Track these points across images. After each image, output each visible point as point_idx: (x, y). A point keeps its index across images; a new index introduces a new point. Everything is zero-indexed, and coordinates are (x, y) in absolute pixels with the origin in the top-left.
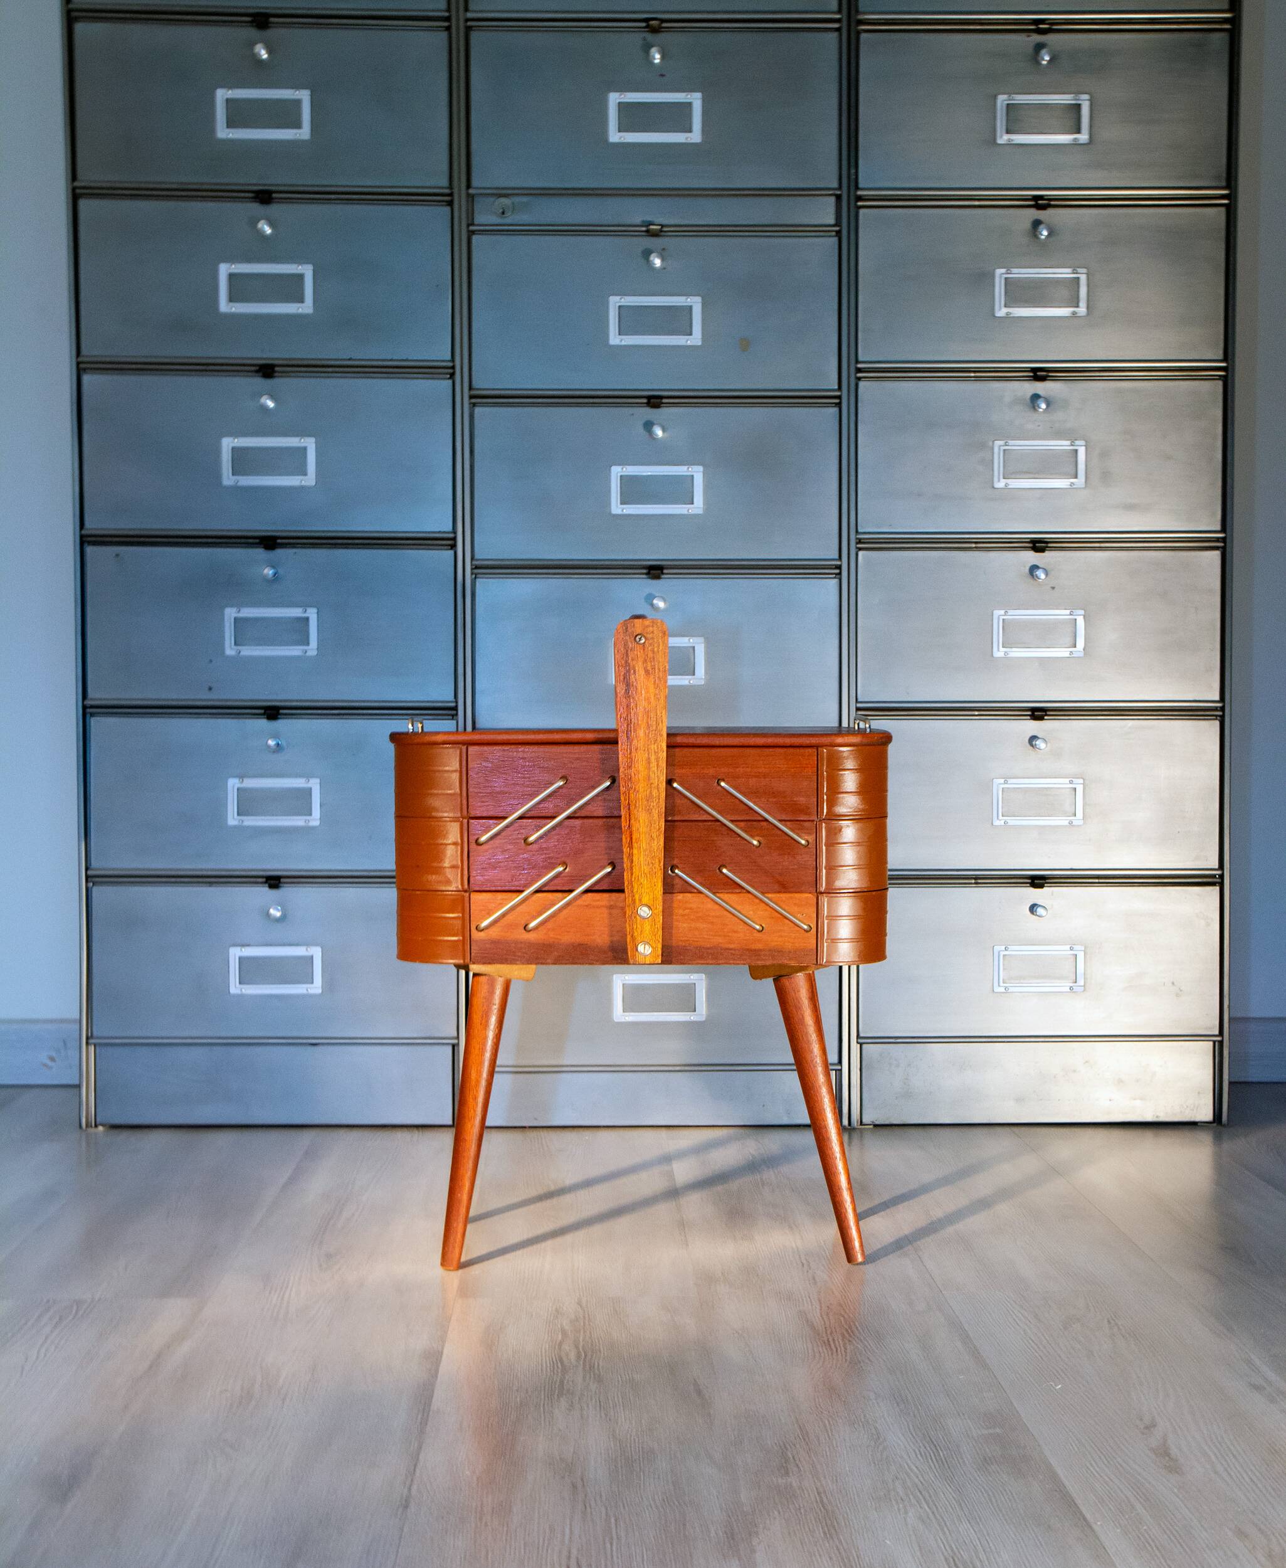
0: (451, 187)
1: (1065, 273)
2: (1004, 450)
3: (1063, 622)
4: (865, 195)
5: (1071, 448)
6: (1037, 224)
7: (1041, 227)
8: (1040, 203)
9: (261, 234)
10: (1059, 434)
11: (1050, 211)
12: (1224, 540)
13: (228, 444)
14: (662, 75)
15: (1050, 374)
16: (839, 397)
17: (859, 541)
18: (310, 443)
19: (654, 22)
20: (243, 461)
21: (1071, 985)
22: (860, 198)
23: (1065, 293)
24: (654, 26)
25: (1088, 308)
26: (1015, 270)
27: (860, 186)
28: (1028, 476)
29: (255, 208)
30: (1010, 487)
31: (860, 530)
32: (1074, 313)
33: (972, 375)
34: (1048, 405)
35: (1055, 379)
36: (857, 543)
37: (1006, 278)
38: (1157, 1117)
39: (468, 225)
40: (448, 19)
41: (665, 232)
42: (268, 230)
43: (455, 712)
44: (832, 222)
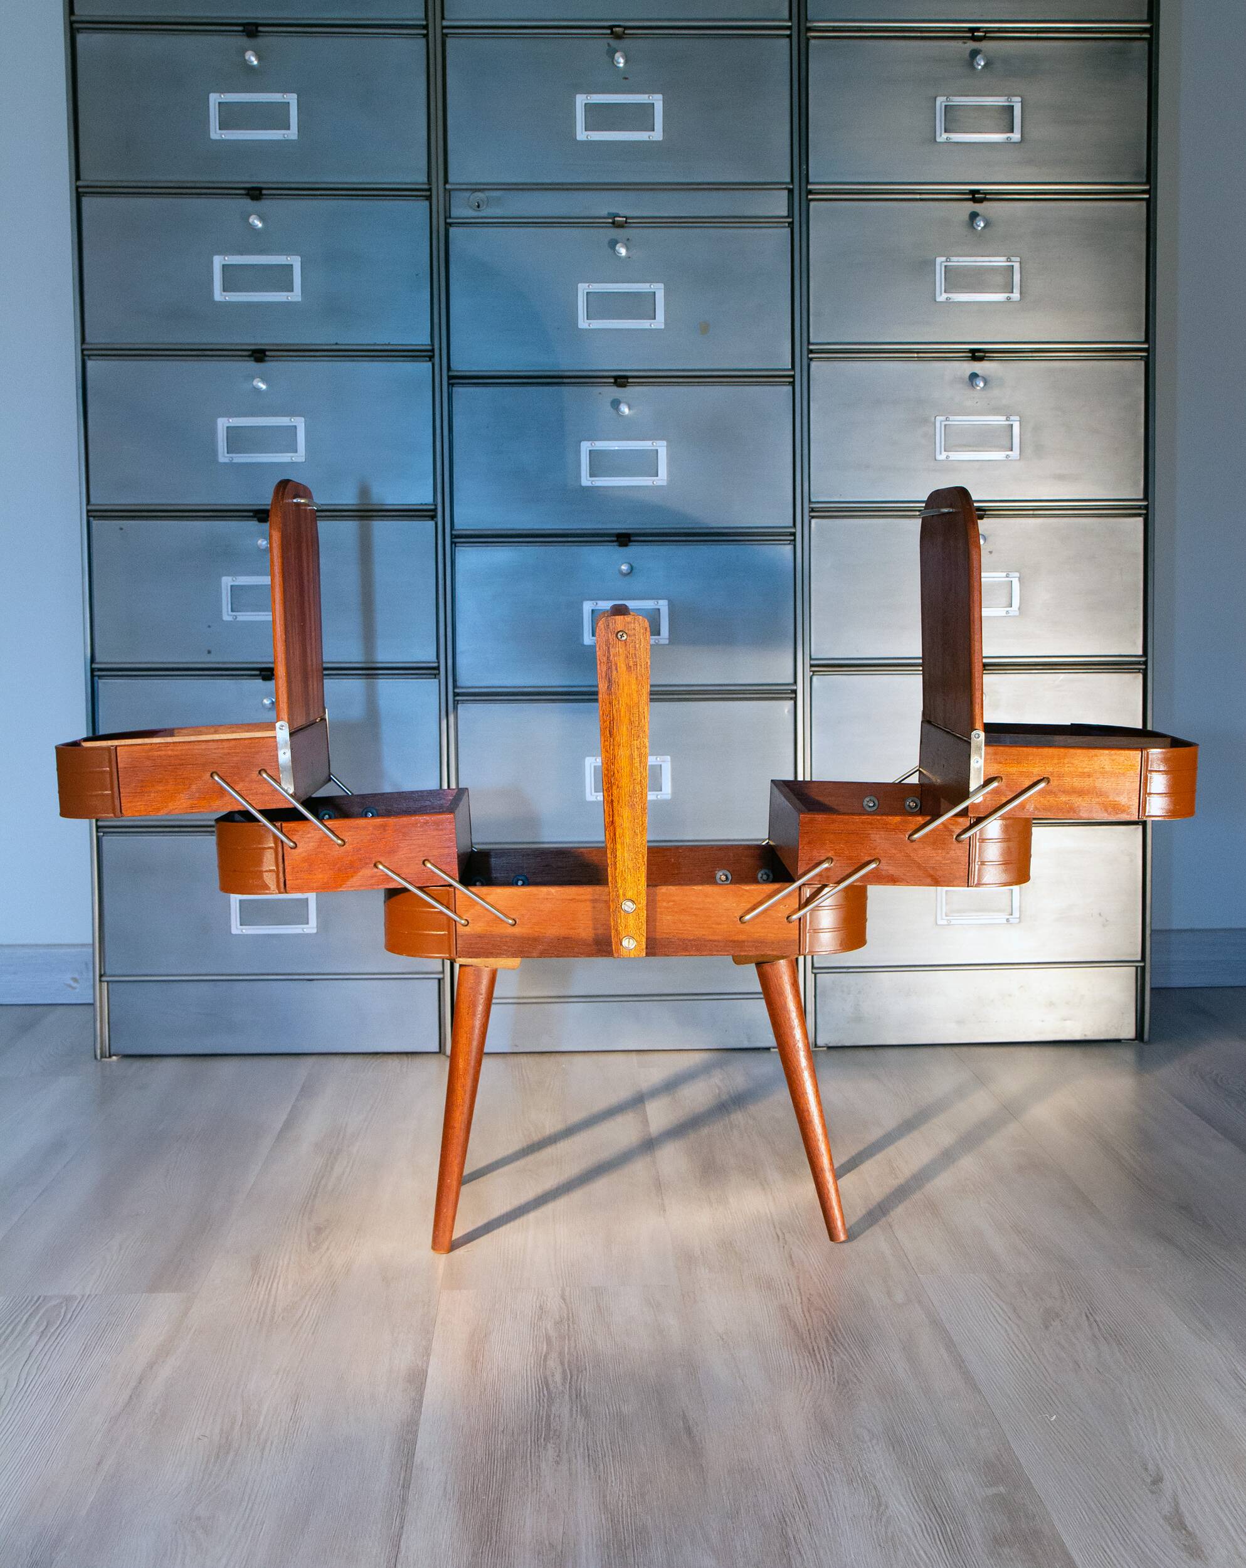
0: (429, 182)
1: (1000, 261)
2: (945, 425)
3: (1000, 584)
4: (815, 189)
5: (1007, 423)
6: (974, 216)
7: (978, 219)
8: (976, 197)
9: (252, 228)
10: (996, 411)
11: (986, 204)
12: (1146, 507)
13: (223, 424)
14: (626, 78)
15: (987, 355)
16: (793, 376)
17: (812, 510)
18: (300, 423)
19: (617, 29)
20: (238, 440)
21: (1008, 917)
22: (810, 192)
23: (999, 279)
24: (617, 33)
25: (1021, 293)
26: (954, 259)
27: (811, 180)
28: (967, 449)
29: (247, 203)
30: (950, 459)
31: (813, 500)
32: (1009, 298)
33: (916, 355)
34: (986, 383)
35: (991, 360)
36: (810, 512)
37: (946, 266)
38: (1085, 1035)
39: (446, 218)
40: (426, 27)
41: (630, 223)
42: (259, 224)
43: (437, 672)
44: (785, 213)
